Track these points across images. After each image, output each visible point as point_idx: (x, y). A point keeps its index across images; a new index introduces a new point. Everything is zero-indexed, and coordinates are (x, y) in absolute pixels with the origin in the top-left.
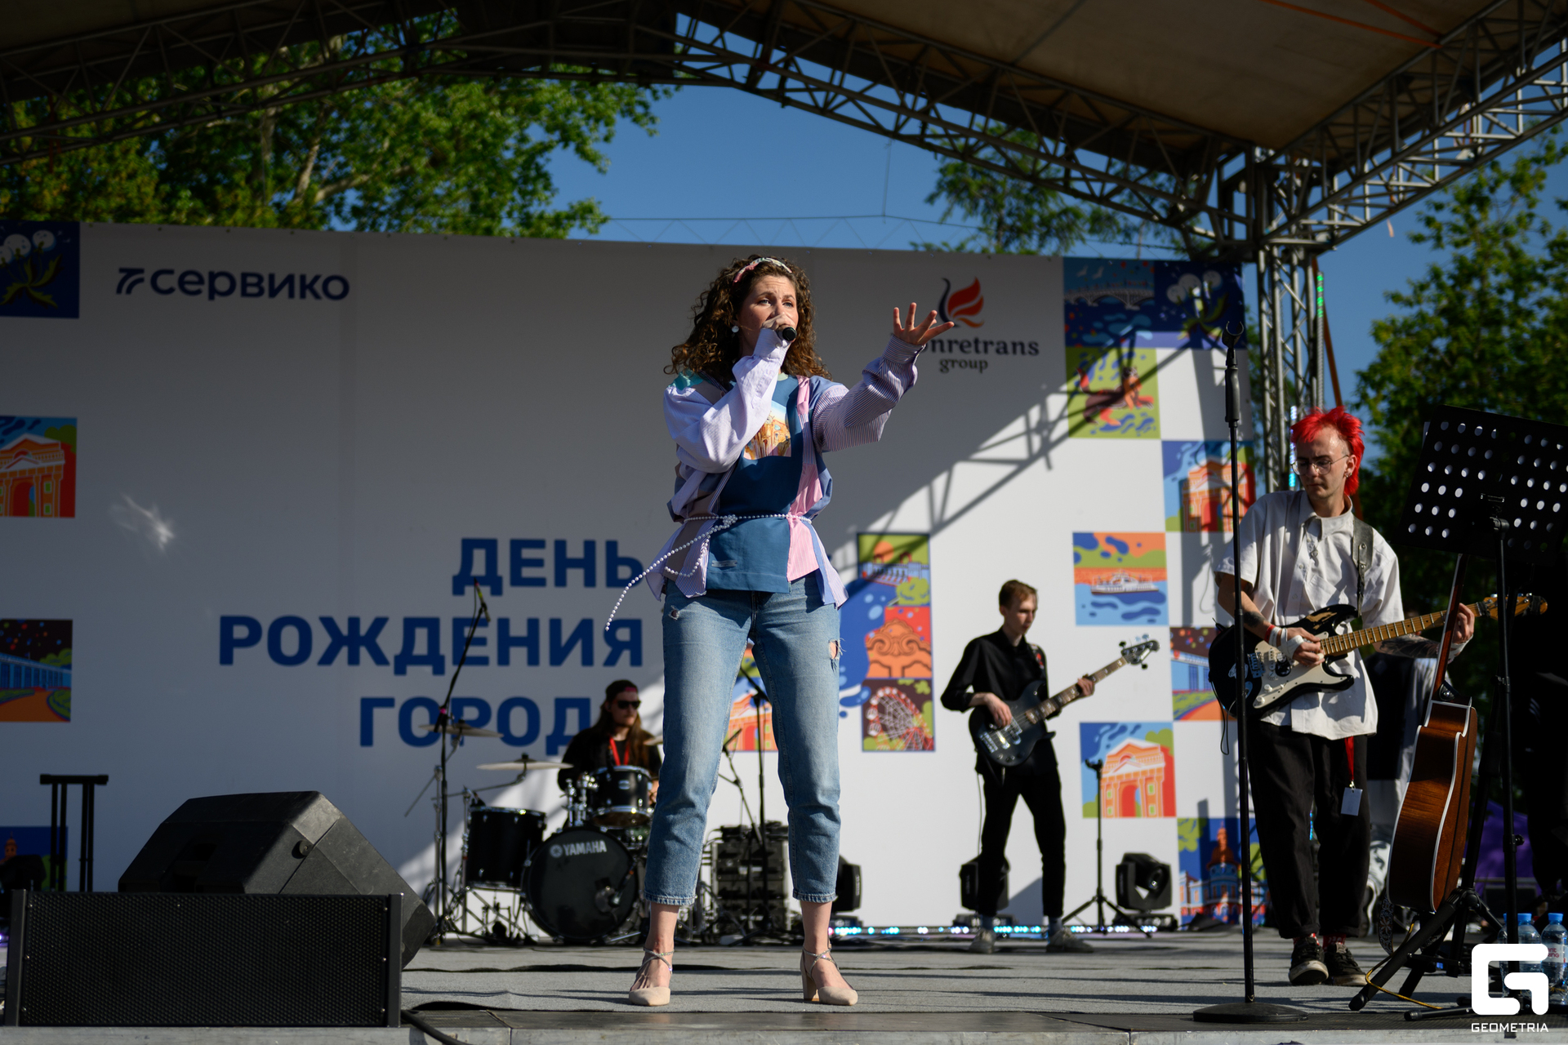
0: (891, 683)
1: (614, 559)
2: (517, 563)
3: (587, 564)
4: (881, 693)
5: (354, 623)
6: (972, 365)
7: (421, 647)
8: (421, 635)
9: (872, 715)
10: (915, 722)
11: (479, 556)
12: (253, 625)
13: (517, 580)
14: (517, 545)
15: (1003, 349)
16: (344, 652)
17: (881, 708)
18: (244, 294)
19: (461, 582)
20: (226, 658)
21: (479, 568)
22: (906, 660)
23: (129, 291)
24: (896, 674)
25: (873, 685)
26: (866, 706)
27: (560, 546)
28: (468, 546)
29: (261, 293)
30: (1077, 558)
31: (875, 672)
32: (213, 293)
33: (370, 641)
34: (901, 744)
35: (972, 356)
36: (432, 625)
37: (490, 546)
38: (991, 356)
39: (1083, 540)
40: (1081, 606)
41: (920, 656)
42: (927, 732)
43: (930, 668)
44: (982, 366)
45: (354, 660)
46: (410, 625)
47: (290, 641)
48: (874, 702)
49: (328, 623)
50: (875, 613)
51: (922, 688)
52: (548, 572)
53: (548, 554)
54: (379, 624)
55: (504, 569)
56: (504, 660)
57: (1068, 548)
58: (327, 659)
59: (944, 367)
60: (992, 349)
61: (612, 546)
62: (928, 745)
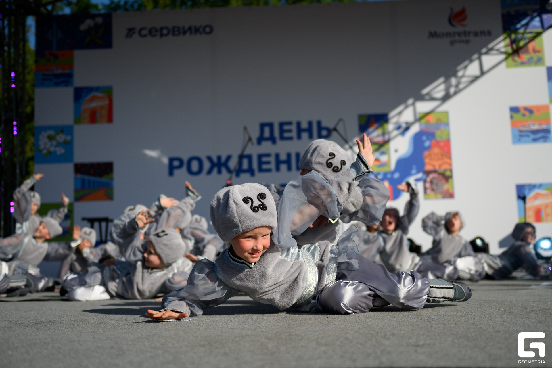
0: (435, 171)
1: (320, 128)
2: (282, 131)
3: (309, 130)
4: (431, 176)
5: (219, 158)
6: (463, 42)
7: (245, 165)
8: (245, 162)
9: (428, 185)
10: (446, 187)
11: (267, 130)
12: (181, 161)
13: (282, 138)
14: (281, 125)
15: (476, 34)
16: (215, 170)
17: (431, 182)
18: (174, 35)
19: (261, 139)
20: (171, 173)
21: (267, 134)
22: (440, 162)
23: (131, 36)
24: (437, 168)
25: (427, 173)
26: (425, 181)
27: (299, 124)
28: (263, 126)
29: (179, 34)
30: (512, 117)
31: (428, 168)
32: (162, 35)
33: (225, 164)
34: (440, 196)
35: (463, 38)
36: (249, 157)
37: (271, 125)
38: (472, 38)
39: (514, 110)
40: (514, 137)
41: (447, 160)
42: (451, 191)
43: (450, 164)
44: (467, 42)
45: (219, 172)
46: (241, 157)
47: (195, 166)
48: (428, 179)
49: (210, 159)
50: (427, 144)
51: (448, 173)
52: (294, 134)
53: (294, 128)
54: (229, 158)
55: (277, 133)
56: (278, 169)
57: (508, 113)
58: (210, 172)
59: (452, 43)
60: (471, 35)
61: (319, 123)
62: (451, 196)
